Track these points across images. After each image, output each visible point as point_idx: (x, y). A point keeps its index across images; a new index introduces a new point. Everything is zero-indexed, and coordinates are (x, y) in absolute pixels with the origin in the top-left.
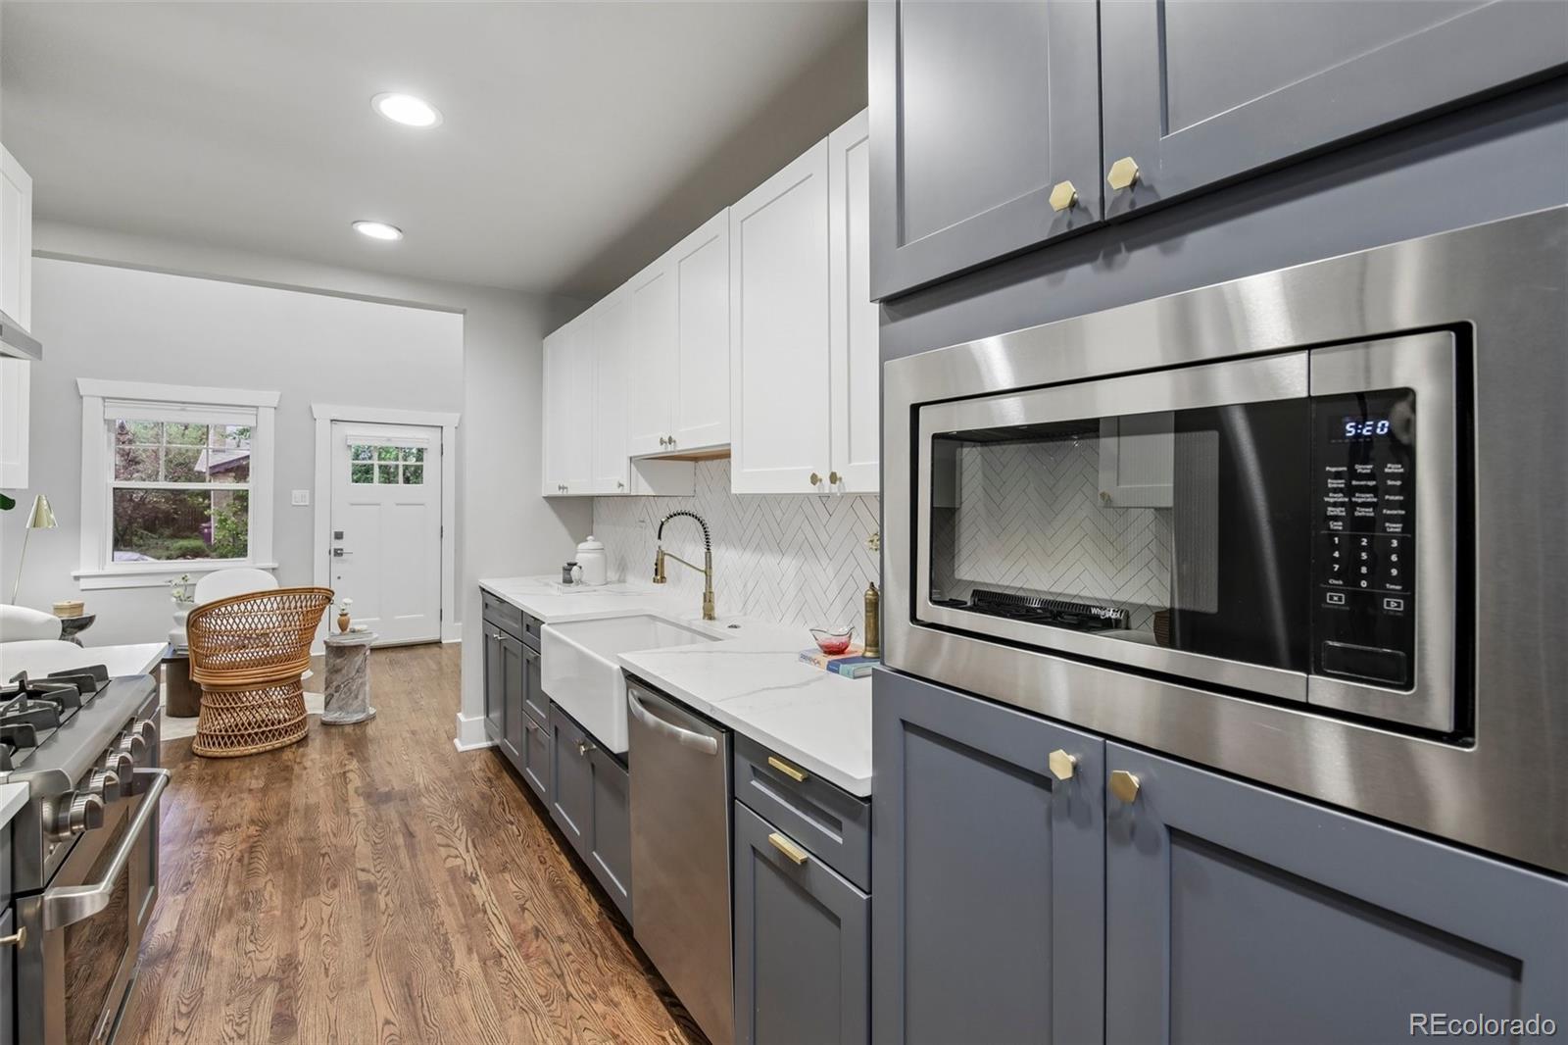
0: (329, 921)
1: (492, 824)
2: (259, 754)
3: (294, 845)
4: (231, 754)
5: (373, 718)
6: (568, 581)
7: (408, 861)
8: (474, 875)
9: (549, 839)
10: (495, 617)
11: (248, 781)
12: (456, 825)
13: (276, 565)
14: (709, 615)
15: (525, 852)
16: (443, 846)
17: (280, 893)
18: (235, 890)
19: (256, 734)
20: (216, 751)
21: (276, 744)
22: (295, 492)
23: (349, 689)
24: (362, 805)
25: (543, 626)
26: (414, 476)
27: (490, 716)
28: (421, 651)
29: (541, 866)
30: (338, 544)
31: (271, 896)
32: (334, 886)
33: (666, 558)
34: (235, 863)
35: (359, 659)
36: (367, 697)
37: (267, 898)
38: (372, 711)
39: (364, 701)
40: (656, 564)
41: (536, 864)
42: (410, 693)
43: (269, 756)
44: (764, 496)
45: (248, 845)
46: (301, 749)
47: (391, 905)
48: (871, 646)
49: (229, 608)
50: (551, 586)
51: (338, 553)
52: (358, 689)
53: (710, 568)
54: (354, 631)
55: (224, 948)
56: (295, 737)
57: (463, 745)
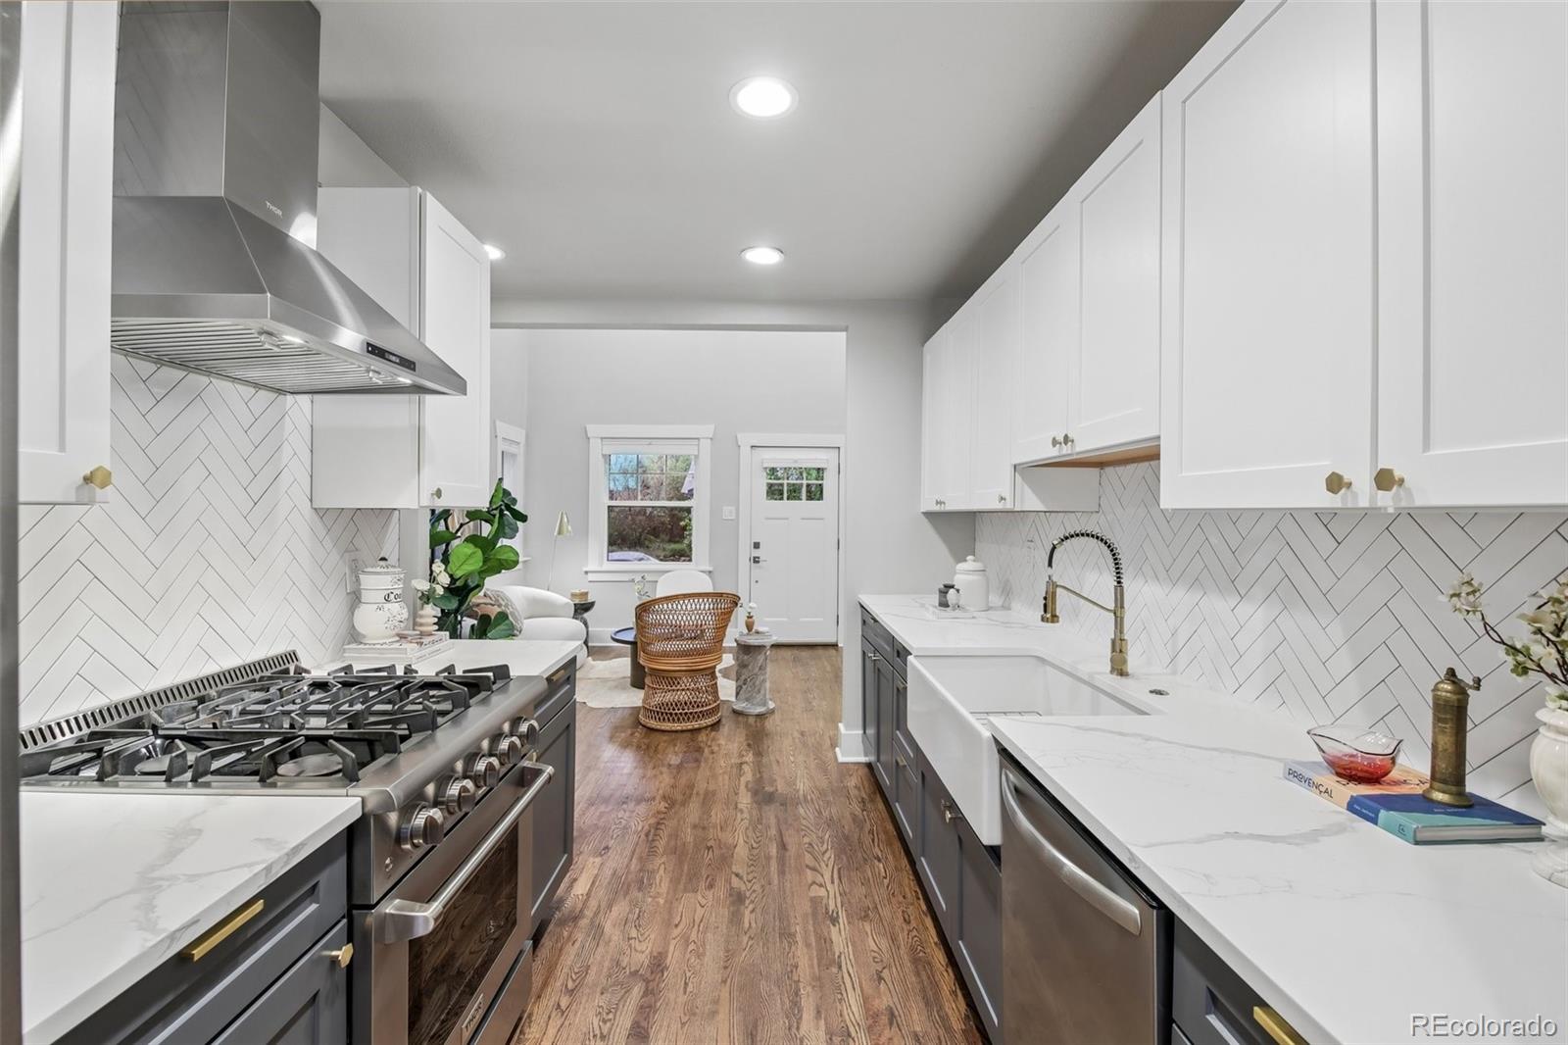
0: (699, 926)
1: (860, 855)
2: (682, 731)
3: (689, 830)
4: (663, 728)
5: (772, 712)
6: (944, 604)
7: (776, 876)
8: (835, 914)
9: (916, 892)
10: (871, 636)
11: (670, 756)
12: (825, 846)
13: (711, 569)
14: (1119, 669)
15: (890, 902)
16: (811, 869)
17: (668, 879)
18: (636, 865)
19: (681, 714)
20: (653, 724)
21: (696, 725)
22: (725, 508)
23: (754, 684)
24: (749, 802)
25: (909, 657)
26: (815, 494)
27: (867, 732)
28: (820, 652)
29: (904, 926)
30: (756, 553)
31: (661, 880)
32: (711, 886)
33: (1059, 591)
34: (643, 836)
35: (761, 658)
36: (768, 692)
37: (658, 881)
38: (771, 705)
39: (765, 695)
40: (1045, 598)
41: (899, 922)
42: (805, 692)
43: (689, 734)
44: (1207, 513)
45: (656, 820)
46: (713, 733)
47: (753, 925)
48: (1444, 782)
49: (665, 606)
50: (927, 609)
51: (756, 560)
52: (761, 684)
53: (1122, 607)
54: (757, 633)
55: (614, 926)
56: (709, 721)
57: (843, 755)
